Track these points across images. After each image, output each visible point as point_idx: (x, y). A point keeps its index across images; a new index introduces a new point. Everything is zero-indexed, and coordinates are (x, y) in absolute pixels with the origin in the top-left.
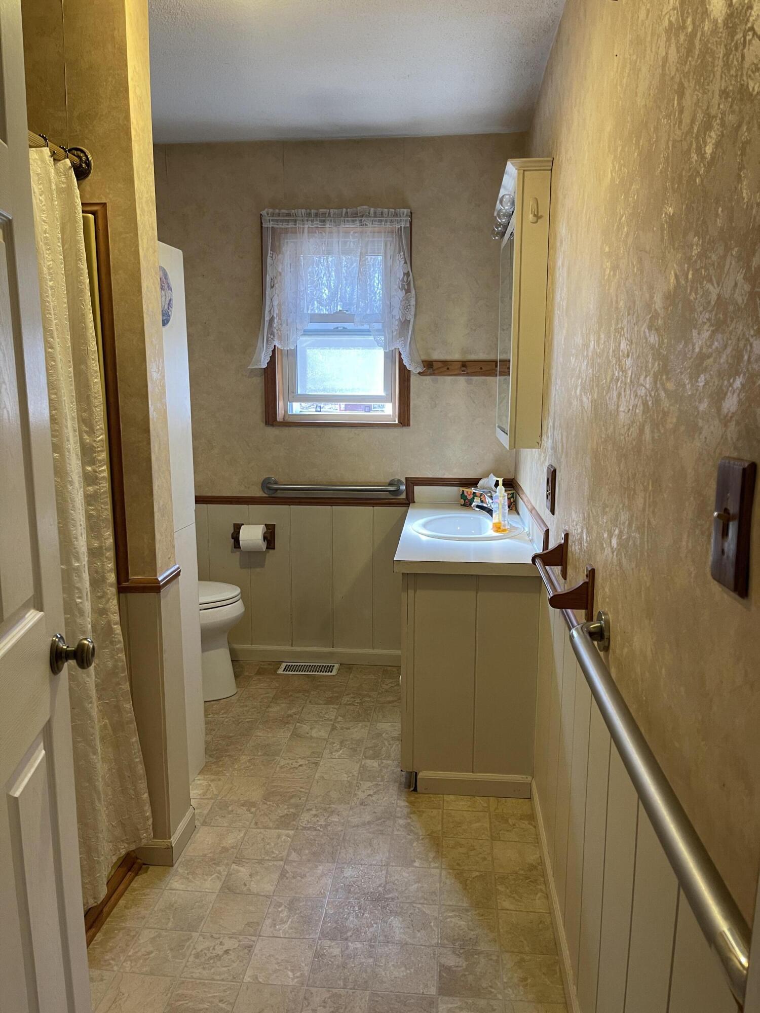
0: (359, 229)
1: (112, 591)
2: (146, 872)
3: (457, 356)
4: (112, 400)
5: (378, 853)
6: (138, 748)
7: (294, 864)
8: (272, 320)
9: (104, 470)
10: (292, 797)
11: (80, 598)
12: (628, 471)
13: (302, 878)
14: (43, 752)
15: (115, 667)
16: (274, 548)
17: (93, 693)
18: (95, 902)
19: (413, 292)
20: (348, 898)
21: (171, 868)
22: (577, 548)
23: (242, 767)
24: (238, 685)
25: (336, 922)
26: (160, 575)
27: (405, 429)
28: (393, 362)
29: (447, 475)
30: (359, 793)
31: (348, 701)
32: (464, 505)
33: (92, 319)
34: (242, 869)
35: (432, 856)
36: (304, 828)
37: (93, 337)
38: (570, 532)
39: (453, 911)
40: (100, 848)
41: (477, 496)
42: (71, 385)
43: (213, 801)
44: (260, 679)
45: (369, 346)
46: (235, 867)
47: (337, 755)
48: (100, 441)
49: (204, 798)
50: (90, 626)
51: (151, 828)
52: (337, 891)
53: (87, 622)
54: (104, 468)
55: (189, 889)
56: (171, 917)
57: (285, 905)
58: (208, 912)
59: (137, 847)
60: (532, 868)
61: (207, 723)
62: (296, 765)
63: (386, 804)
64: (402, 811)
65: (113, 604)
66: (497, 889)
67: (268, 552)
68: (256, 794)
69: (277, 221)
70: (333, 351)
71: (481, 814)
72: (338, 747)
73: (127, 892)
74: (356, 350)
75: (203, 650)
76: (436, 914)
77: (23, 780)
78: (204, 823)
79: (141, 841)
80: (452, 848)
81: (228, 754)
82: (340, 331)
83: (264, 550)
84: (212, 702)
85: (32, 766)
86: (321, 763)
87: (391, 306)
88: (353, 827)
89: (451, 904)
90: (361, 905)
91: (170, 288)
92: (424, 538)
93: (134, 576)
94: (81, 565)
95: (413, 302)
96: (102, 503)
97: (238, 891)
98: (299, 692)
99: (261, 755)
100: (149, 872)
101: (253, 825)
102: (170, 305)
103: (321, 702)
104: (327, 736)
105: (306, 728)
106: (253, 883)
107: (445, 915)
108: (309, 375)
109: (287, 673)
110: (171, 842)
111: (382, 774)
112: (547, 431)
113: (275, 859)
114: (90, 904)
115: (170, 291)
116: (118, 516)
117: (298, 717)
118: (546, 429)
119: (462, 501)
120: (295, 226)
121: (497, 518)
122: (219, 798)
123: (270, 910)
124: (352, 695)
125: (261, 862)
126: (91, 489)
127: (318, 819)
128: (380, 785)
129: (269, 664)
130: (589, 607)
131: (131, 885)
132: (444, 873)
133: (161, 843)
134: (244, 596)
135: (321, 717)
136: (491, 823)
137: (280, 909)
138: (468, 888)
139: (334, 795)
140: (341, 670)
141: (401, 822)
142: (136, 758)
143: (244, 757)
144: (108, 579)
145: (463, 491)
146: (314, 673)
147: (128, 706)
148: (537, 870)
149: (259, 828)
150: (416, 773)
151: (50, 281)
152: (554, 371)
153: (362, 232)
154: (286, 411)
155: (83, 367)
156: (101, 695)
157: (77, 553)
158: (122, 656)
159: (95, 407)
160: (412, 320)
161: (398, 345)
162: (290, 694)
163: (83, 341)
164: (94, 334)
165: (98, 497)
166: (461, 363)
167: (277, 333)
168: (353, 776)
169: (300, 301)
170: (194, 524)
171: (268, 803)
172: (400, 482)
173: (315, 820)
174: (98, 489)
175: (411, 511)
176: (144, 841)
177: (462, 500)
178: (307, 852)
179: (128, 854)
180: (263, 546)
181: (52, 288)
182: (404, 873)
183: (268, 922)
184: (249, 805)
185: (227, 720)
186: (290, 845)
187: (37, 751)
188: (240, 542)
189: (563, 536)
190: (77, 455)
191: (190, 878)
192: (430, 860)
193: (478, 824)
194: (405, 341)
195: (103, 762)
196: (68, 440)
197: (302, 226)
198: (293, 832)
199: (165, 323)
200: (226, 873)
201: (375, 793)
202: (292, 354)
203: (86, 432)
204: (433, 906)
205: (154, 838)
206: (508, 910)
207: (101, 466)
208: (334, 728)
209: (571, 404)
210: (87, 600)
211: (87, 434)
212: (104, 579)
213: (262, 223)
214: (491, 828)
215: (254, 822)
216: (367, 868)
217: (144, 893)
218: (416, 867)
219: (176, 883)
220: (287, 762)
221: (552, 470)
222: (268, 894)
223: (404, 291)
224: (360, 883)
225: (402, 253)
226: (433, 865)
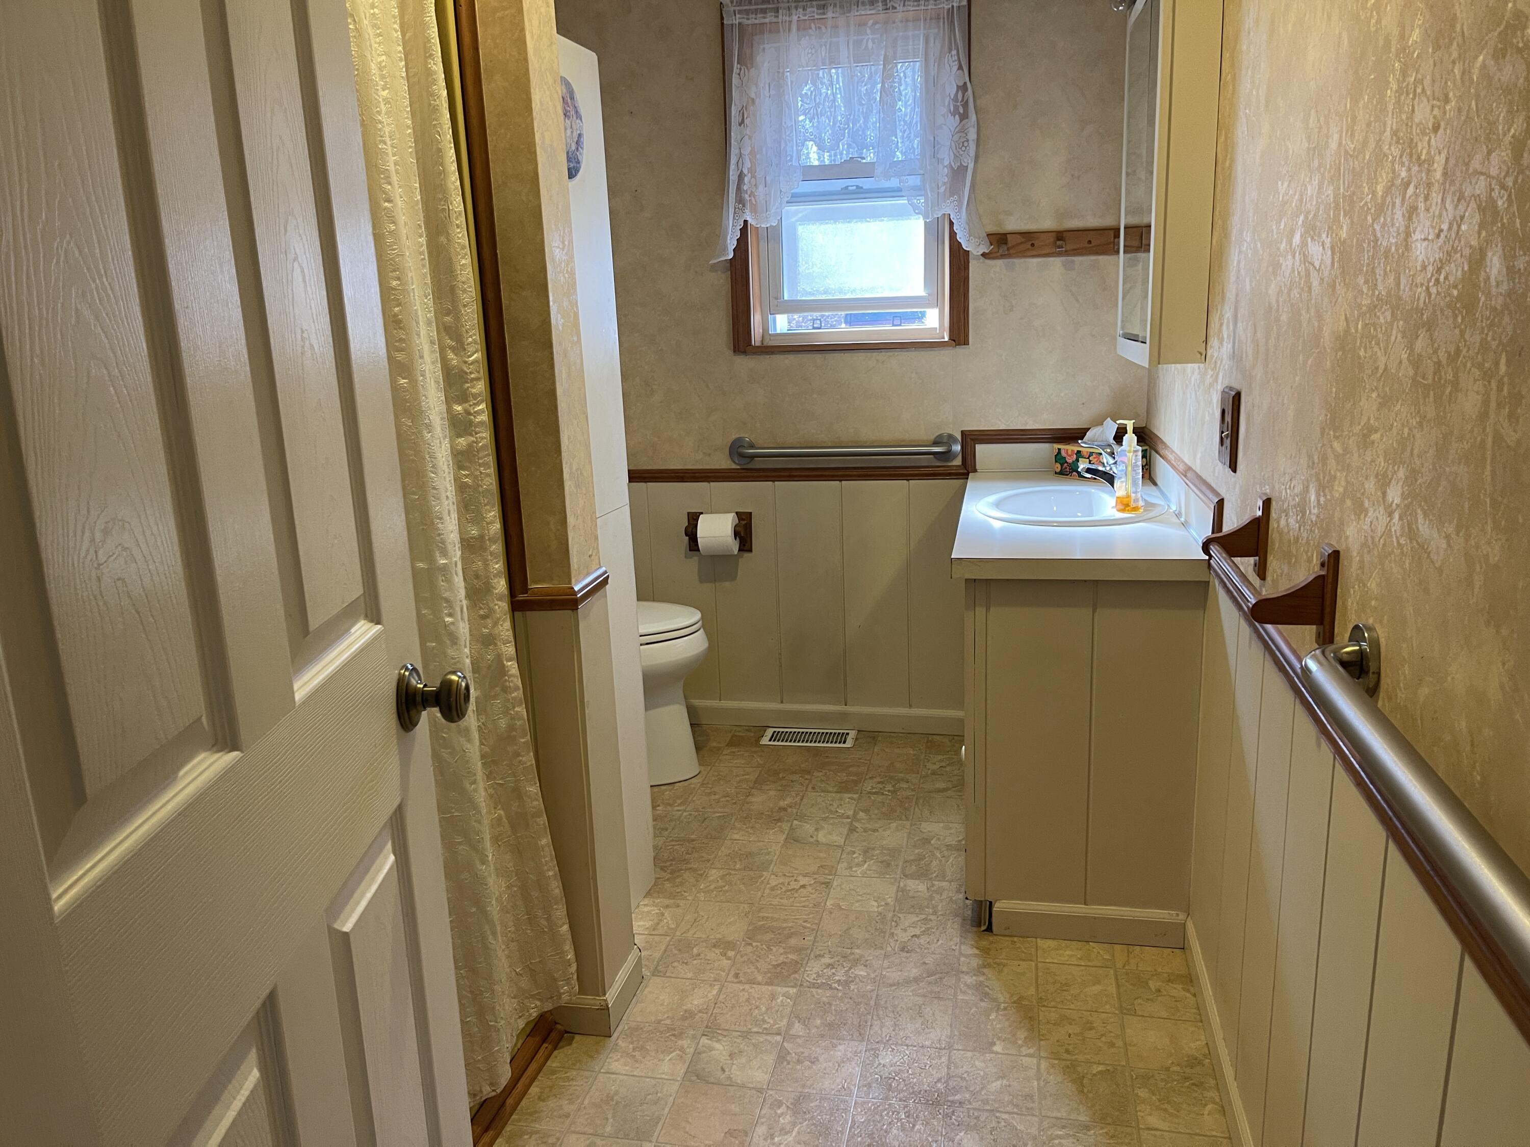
0: (882, 16)
1: (502, 607)
2: (570, 1044)
3: (1047, 223)
4: (490, 295)
5: (933, 1028)
6: (551, 855)
7: (800, 1041)
8: (741, 177)
9: (482, 411)
10: (790, 936)
11: (450, 615)
12: (1435, 352)
13: (813, 1063)
14: (392, 858)
15: (511, 728)
16: (750, 550)
17: (478, 766)
18: (493, 1091)
19: (973, 117)
20: (887, 1098)
21: (607, 1039)
22: (1292, 521)
23: (712, 887)
24: (701, 761)
25: (871, 1136)
26: (578, 582)
27: (961, 350)
28: (940, 241)
29: (1032, 425)
30: (898, 931)
31: (873, 788)
32: (1061, 473)
33: (454, 158)
34: (717, 1046)
35: (1023, 1037)
36: (814, 985)
37: (456, 188)
38: (1274, 496)
39: (1064, 1127)
40: (498, 1008)
41: (1082, 457)
42: (424, 266)
43: (668, 938)
44: (734, 752)
45: (897, 214)
46: (706, 1041)
47: (859, 871)
48: (472, 363)
49: (654, 933)
50: (468, 661)
51: (575, 977)
52: (869, 1086)
53: (465, 654)
54: (482, 406)
55: (635, 1073)
56: (610, 1116)
57: (789, 1104)
58: (667, 1110)
59: (556, 1006)
60: (1194, 1062)
61: (655, 819)
62: (794, 885)
63: (943, 952)
64: (969, 963)
65: (505, 628)
66: (1137, 1095)
67: (742, 557)
68: (735, 930)
69: (747, 12)
70: (840, 225)
71: (1101, 971)
72: (860, 859)
73: (541, 1074)
74: (878, 223)
75: (647, 709)
76: (1034, 1131)
77: (358, 903)
78: (656, 973)
79: (560, 998)
80: (1054, 1024)
81: (689, 866)
82: (853, 193)
83: (736, 552)
84: (663, 787)
85: (373, 880)
86: (835, 883)
87: (935, 144)
88: (891, 985)
89: (1059, 1115)
90: (909, 1111)
91: (579, 117)
92: (997, 525)
93: (536, 583)
94: (451, 563)
95: (972, 135)
96: (480, 465)
97: (712, 1080)
98: (795, 773)
99: (740, 870)
100: (574, 1045)
101: (730, 978)
102: (578, 143)
103: (831, 789)
104: (843, 841)
105: (808, 828)
106: (734, 1067)
107: (1050, 1133)
108: (802, 269)
109: (776, 743)
110: (606, 1000)
111: (933, 902)
112: (1220, 330)
113: (767, 1032)
114: (485, 1093)
115: (578, 121)
116: (507, 488)
117: (795, 811)
118: (1217, 325)
119: (1058, 467)
120: (775, 20)
121: (1123, 488)
122: (678, 933)
123: (763, 1112)
124: (879, 779)
125: (746, 1035)
126: (462, 442)
127: (833, 971)
128: (931, 920)
129: (747, 730)
130: (1327, 619)
131: (549, 1063)
132: (1044, 1065)
133: (590, 1000)
134: (707, 624)
135: (831, 812)
136: (1118, 986)
137: (779, 1112)
138: (1085, 1090)
139: (858, 934)
140: (860, 741)
141: (969, 980)
142: (549, 870)
143: (714, 871)
144: (494, 588)
145: (1059, 449)
146: (817, 744)
147: (533, 789)
148: (1203, 1065)
149: (740, 982)
150: (991, 903)
151: (384, 90)
152: (1235, 221)
153: (886, 23)
154: (765, 329)
155: (443, 239)
156: (491, 772)
157: (443, 542)
158: (521, 710)
159: (465, 306)
160: (971, 166)
161: (948, 208)
162: (781, 776)
163: (440, 196)
164: (458, 183)
165: (474, 455)
166: (1054, 235)
167: (750, 200)
168: (887, 904)
169: (786, 145)
170: (627, 508)
171: (754, 944)
172: (950, 437)
173: (829, 972)
174: (473, 442)
175: (972, 485)
176: (565, 997)
177: (1058, 465)
178: (818, 1022)
179: (542, 1017)
180: (735, 546)
181: (387, 101)
182: (977, 1063)
183: (761, 1130)
184: (725, 945)
185: (685, 814)
186: (792, 1012)
187: (382, 856)
188: (699, 540)
189: (1260, 503)
190: (437, 382)
191: (637, 1057)
192: (1020, 1042)
193: (1097, 988)
194: (960, 201)
195: (497, 876)
196: (422, 357)
197: (788, 19)
198: (795, 990)
199: (572, 173)
200: (692, 1050)
201: (923, 933)
202: (774, 235)
203: (453, 349)
204: (1028, 1118)
205: (579, 993)
206: (1156, 1129)
207: (478, 404)
208: (853, 830)
209: (1276, 266)
210: (462, 619)
211: (453, 351)
212: (488, 588)
213: (722, 18)
214: (1119, 994)
215: (732, 972)
216: (917, 1051)
217: (568, 1077)
218: (997, 1053)
219: (617, 1063)
220: (781, 880)
221: (1233, 393)
222: (759, 1086)
223: (957, 116)
224: (906, 1075)
225: (954, 52)
226: (1024, 1050)
